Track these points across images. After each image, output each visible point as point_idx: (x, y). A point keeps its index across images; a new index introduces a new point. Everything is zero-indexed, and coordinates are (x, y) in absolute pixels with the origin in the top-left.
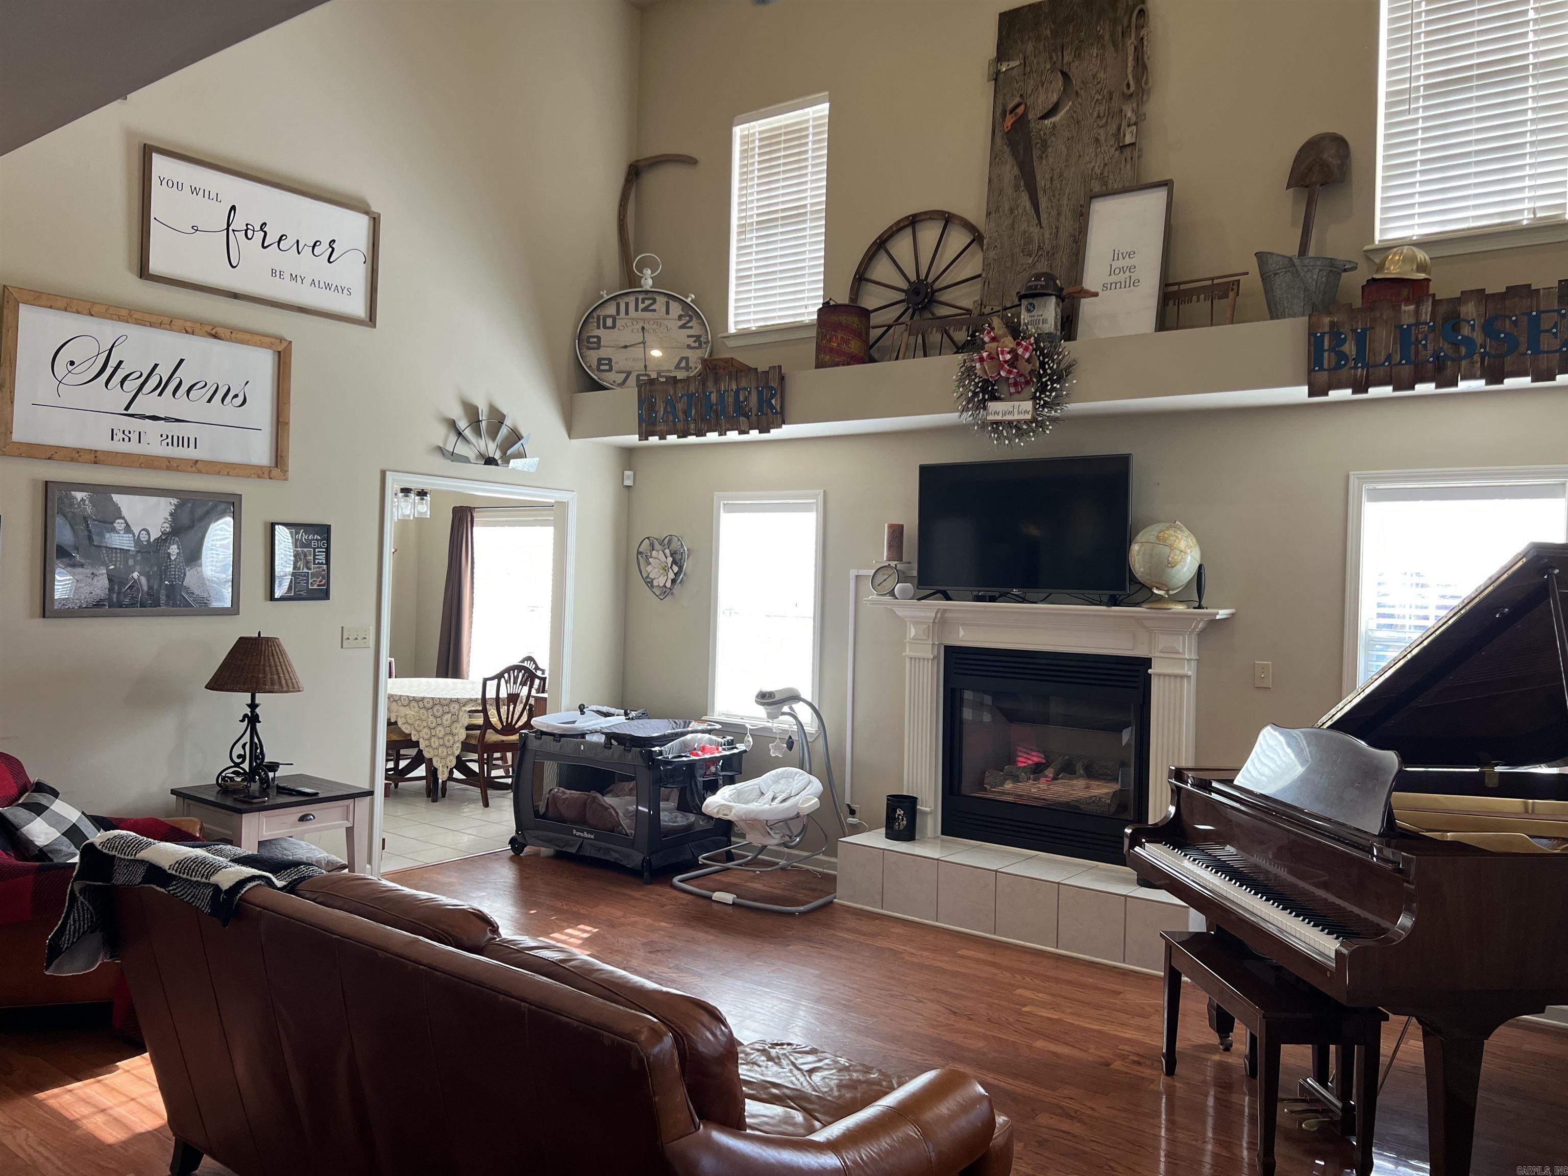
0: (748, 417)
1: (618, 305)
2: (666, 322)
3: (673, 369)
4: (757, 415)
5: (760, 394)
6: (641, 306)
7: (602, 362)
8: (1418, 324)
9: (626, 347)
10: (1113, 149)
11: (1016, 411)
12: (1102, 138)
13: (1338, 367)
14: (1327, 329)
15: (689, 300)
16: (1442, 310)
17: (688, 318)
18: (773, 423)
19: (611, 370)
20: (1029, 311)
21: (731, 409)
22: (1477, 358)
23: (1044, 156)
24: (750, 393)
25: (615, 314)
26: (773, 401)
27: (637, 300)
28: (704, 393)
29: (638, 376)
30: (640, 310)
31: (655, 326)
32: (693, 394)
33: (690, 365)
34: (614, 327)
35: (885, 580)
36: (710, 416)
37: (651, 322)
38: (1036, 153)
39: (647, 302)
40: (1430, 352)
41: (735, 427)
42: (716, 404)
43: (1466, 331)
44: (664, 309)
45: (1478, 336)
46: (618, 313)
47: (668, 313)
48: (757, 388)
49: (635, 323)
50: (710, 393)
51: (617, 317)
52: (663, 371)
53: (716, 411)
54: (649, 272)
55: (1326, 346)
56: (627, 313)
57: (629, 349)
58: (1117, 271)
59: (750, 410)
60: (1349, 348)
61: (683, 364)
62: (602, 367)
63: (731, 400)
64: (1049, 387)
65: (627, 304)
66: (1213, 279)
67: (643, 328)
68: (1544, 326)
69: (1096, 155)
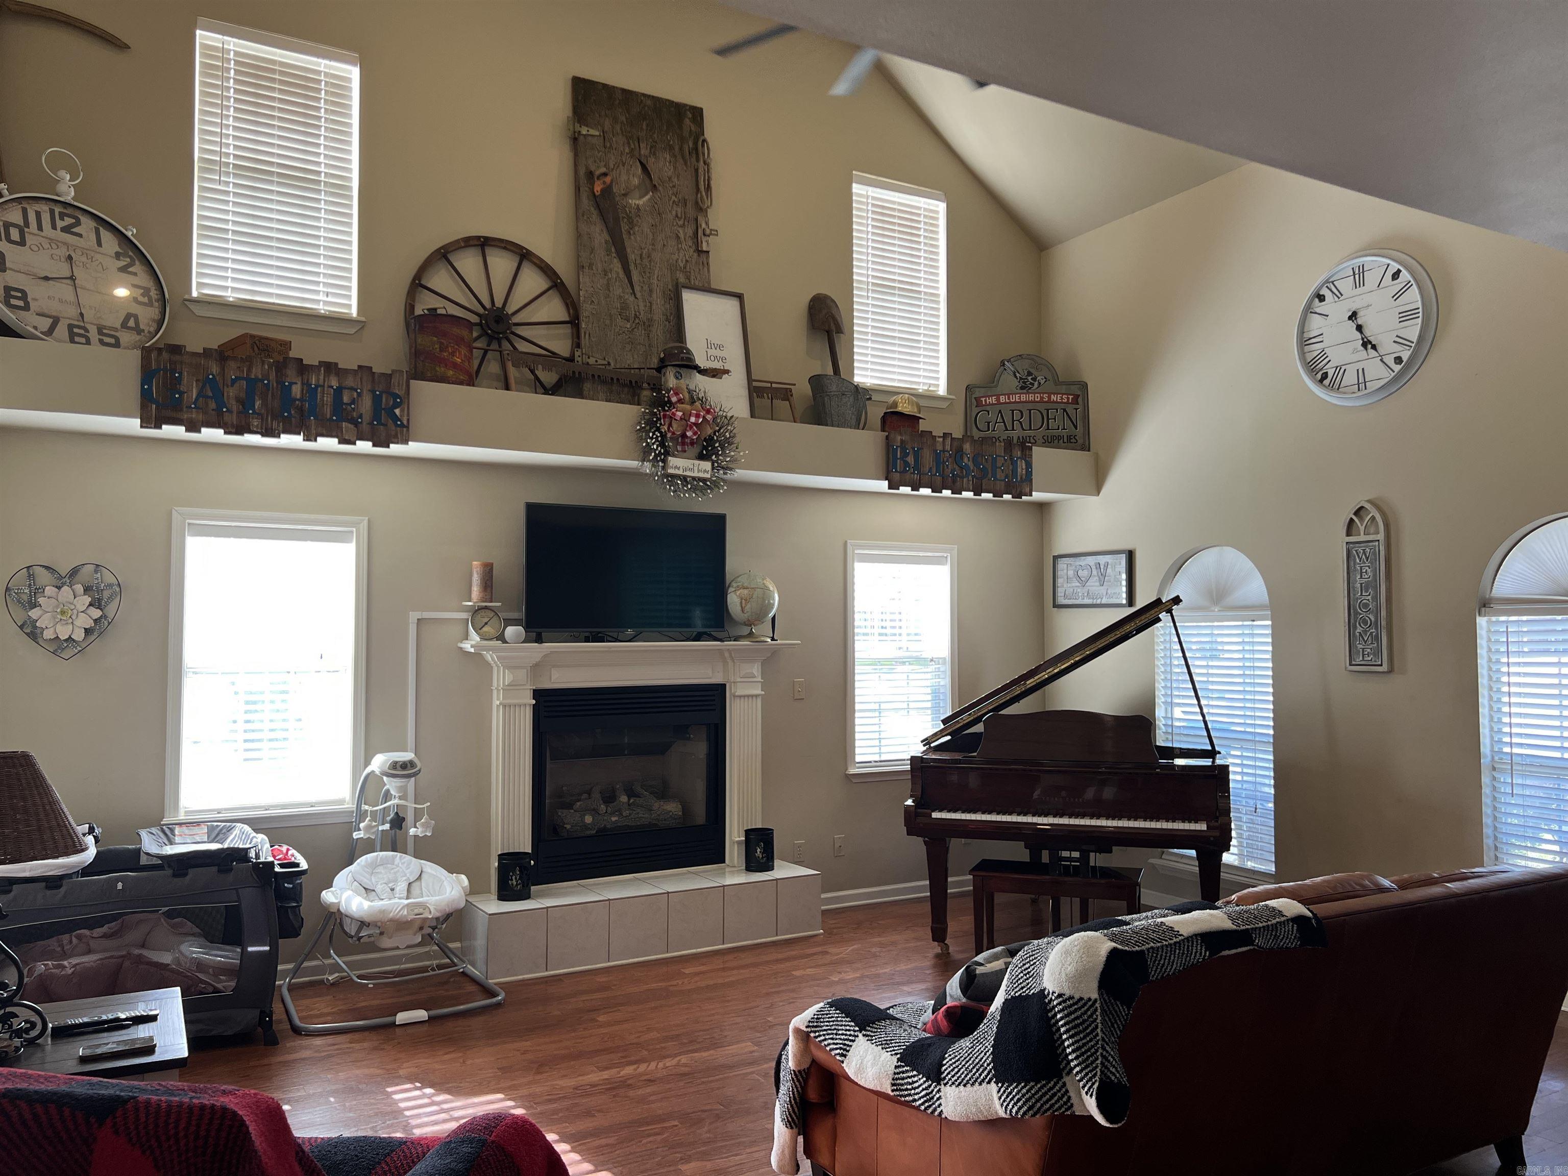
0: (356, 424)
1: (25, 211)
2: (98, 256)
3: (119, 326)
4: (371, 424)
5: (376, 400)
6: (60, 224)
7: (13, 293)
8: (944, 451)
9: (46, 278)
10: (692, 250)
11: (696, 469)
12: (682, 235)
13: (905, 471)
14: (899, 444)
15: (129, 234)
16: (955, 444)
17: (128, 260)
18: (396, 436)
19: (27, 308)
20: (677, 378)
21: (328, 411)
22: (970, 478)
23: (632, 232)
24: (359, 395)
25: (22, 224)
26: (397, 411)
27: (52, 212)
28: (280, 383)
29: (71, 327)
30: (59, 229)
31: (84, 259)
32: (257, 380)
33: (142, 327)
34: (22, 243)
35: (486, 624)
36: (289, 413)
37: (79, 252)
38: (624, 227)
39: (68, 221)
40: (950, 470)
41: (334, 434)
42: (302, 400)
43: (966, 460)
44: (93, 237)
45: (970, 464)
46: (27, 224)
47: (99, 244)
48: (373, 391)
49: (54, 246)
50: (291, 384)
51: (26, 230)
52: (105, 327)
53: (301, 410)
54: (68, 177)
55: (899, 457)
56: (40, 228)
57: (51, 282)
58: (712, 358)
59: (361, 416)
60: (910, 459)
61: (131, 323)
62: (13, 302)
63: (328, 399)
64: (720, 453)
65: (38, 215)
66: (771, 383)
67: (70, 258)
68: (999, 465)
69: (678, 249)
